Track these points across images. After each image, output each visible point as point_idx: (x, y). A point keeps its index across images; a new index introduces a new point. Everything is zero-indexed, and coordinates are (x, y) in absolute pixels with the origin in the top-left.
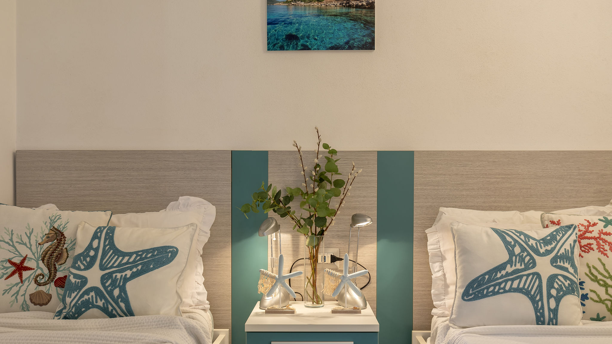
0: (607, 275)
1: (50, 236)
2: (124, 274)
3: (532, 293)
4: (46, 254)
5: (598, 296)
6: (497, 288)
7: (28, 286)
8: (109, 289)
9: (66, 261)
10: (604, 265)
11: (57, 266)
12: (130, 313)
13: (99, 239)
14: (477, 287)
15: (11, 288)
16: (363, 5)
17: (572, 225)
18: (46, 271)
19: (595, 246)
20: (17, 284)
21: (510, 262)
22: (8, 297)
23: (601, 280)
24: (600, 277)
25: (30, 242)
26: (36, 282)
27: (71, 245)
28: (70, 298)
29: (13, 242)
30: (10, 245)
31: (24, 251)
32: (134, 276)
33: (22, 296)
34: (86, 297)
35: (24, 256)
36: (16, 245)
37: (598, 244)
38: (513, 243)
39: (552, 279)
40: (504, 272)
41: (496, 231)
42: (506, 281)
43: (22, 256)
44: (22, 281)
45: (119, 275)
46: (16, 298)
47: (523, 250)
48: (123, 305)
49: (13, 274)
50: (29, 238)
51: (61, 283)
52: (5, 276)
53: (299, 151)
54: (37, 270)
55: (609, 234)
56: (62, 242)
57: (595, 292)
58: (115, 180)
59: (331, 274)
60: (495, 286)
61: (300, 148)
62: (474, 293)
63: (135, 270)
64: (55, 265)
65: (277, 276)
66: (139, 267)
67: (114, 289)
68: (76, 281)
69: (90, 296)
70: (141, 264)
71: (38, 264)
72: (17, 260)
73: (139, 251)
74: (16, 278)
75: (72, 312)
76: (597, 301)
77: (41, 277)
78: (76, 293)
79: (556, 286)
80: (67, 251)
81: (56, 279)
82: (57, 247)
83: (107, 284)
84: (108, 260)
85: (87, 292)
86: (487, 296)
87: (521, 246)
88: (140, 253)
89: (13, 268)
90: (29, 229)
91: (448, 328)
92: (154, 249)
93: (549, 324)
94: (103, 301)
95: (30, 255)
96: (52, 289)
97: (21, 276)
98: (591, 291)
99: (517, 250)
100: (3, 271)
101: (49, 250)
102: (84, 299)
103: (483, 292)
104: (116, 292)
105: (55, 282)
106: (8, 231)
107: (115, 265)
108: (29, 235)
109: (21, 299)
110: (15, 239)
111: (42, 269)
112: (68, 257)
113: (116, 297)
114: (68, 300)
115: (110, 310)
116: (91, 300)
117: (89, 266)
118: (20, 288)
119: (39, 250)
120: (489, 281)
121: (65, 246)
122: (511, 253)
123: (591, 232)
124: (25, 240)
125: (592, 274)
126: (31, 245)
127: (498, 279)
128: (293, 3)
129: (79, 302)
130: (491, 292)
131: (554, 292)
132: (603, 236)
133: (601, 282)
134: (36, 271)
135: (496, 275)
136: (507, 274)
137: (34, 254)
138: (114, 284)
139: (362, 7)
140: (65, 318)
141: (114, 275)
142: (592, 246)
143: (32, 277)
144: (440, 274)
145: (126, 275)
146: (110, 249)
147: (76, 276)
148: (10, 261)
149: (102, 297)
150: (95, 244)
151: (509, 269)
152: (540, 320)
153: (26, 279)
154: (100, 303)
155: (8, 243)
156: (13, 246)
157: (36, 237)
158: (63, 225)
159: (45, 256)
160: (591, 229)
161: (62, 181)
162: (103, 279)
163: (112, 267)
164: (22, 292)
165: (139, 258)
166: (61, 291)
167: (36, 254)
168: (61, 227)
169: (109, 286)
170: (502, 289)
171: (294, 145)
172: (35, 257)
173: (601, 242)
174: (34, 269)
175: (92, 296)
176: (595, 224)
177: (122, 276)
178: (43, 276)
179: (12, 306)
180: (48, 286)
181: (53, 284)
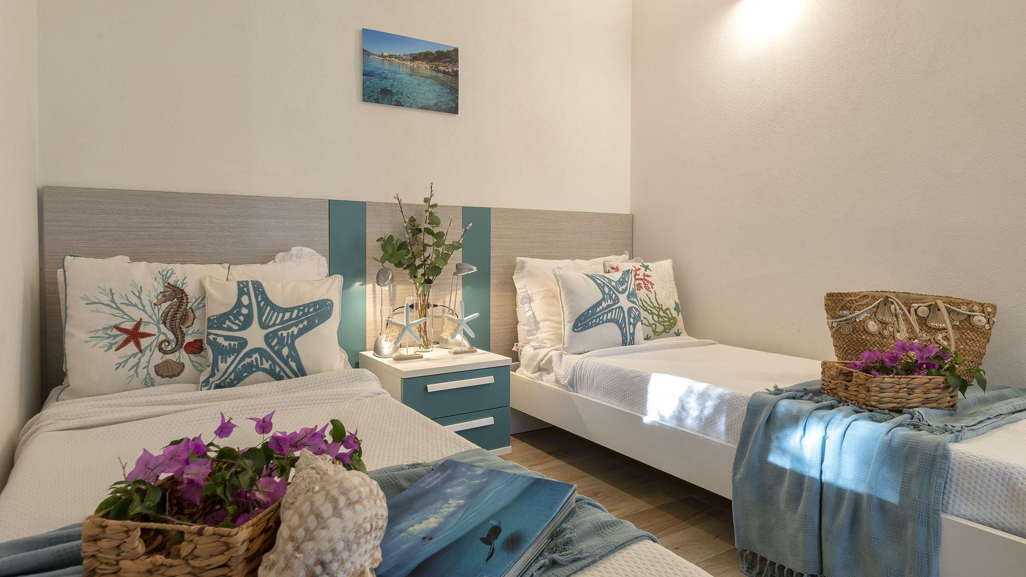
0: (652, 306)
1: (167, 294)
2: (290, 331)
3: (620, 322)
4: (167, 316)
5: (648, 322)
6: (598, 320)
7: (151, 356)
8: (276, 348)
9: (193, 323)
10: (650, 299)
11: (184, 330)
12: (301, 372)
13: (248, 294)
14: (584, 321)
15: (126, 361)
16: (449, 71)
17: (629, 270)
18: (171, 336)
19: (643, 285)
20: (135, 355)
21: (603, 299)
22: (124, 372)
24: (648, 308)
25: (141, 303)
26: (161, 350)
27: (196, 304)
28: (226, 363)
29: (116, 304)
30: (112, 307)
31: (137, 314)
32: (301, 332)
33: (143, 368)
34: (248, 360)
35: (138, 320)
36: (122, 307)
37: (645, 284)
38: (602, 285)
39: (630, 309)
40: (601, 308)
41: (587, 275)
42: (603, 314)
43: (134, 320)
44: (141, 351)
45: (285, 333)
46: (136, 371)
47: (610, 290)
48: (293, 365)
49: (125, 343)
50: (139, 297)
51: (196, 348)
52: (115, 347)
53: (400, 203)
54: (159, 336)
55: (649, 276)
56: (185, 301)
57: (646, 319)
59: (451, 319)
60: (596, 318)
61: (401, 200)
62: (582, 326)
63: (301, 326)
64: (180, 328)
65: (405, 324)
66: (305, 323)
67: (282, 348)
68: (230, 344)
69: (253, 359)
70: (306, 319)
71: (159, 328)
72: (129, 326)
73: (300, 306)
74: (131, 348)
75: (230, 379)
76: (647, 326)
77: (167, 344)
78: (233, 357)
79: (632, 316)
80: (193, 312)
81: (185, 344)
82: (179, 308)
83: (273, 344)
84: (267, 317)
85: (248, 355)
86: (591, 327)
87: (608, 287)
88: (301, 308)
89: (124, 336)
90: (136, 287)
91: (561, 356)
92: (314, 304)
93: (629, 345)
94: (270, 362)
95: (146, 318)
96: (182, 356)
97: (138, 345)
98: (644, 318)
99: (607, 290)
100: (110, 340)
101: (169, 312)
102: (245, 362)
103: (589, 324)
104: (285, 351)
105: (185, 349)
106: (105, 290)
107: (277, 322)
108: (138, 295)
109: (142, 373)
110: (118, 300)
111: (165, 334)
112: (194, 318)
113: (285, 357)
114: (222, 366)
115: (277, 372)
116: (255, 363)
117: (244, 326)
118: (140, 359)
119: (156, 312)
120: (593, 314)
121: (190, 305)
122: (603, 292)
123: (638, 275)
124: (135, 300)
125: (644, 306)
126: (144, 307)
127: (598, 313)
128: (388, 59)
129: (240, 367)
130: (595, 323)
131: (632, 320)
132: (646, 278)
133: (649, 311)
134: (158, 338)
135: (596, 310)
136: (604, 309)
137: (150, 317)
138: (281, 343)
139: (448, 73)
140: (218, 387)
141: (280, 333)
142: (641, 285)
143: (154, 344)
144: (530, 313)
145: (292, 332)
146: (268, 305)
148: (117, 327)
149: (269, 358)
150: (245, 300)
151: (604, 305)
152: (624, 343)
153: (146, 348)
154: (266, 365)
155: (108, 305)
156: (118, 308)
157: (149, 296)
158: (181, 280)
159: (165, 319)
160: (638, 272)
162: (267, 338)
163: (274, 325)
164: (143, 363)
165: (301, 313)
167: (154, 317)
168: (179, 282)
169: (275, 345)
170: (601, 320)
171: (395, 197)
172: (154, 321)
173: (646, 282)
174: (155, 335)
175: (256, 359)
176: (639, 269)
177: (288, 333)
178: (169, 343)
179: (130, 382)
180: (177, 354)
181: (182, 351)
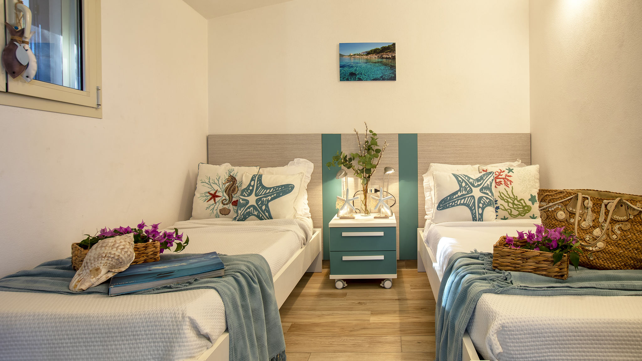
0: (509, 197)
1: (229, 179)
2: (267, 198)
3: (470, 206)
4: (227, 189)
5: (504, 207)
6: (454, 203)
7: (218, 205)
8: (260, 206)
9: (237, 192)
10: (507, 192)
11: (233, 195)
12: (270, 217)
13: (254, 181)
14: (444, 203)
15: (210, 206)
16: (389, 57)
17: (492, 172)
18: (227, 198)
19: (503, 183)
20: (213, 204)
21: (460, 190)
22: (209, 211)
23: (506, 199)
24: (505, 198)
25: (219, 183)
26: (222, 203)
27: (239, 184)
28: (241, 210)
29: (210, 183)
30: (208, 184)
31: (216, 187)
32: (273, 199)
33: (215, 210)
34: (248, 210)
35: (216, 190)
36: (212, 184)
37: (505, 181)
38: (462, 181)
39: (480, 198)
40: (457, 196)
41: (454, 175)
42: (458, 200)
43: (215, 190)
44: (215, 203)
45: (265, 199)
46: (213, 211)
47: (467, 184)
48: (267, 214)
49: (211, 199)
50: (218, 181)
51: (235, 203)
52: (207, 200)
53: (357, 134)
54: (223, 197)
55: (510, 176)
56: (235, 183)
57: (502, 205)
58: (260, 150)
59: (374, 198)
60: (452, 202)
61: (358, 132)
62: (443, 206)
63: (273, 196)
64: (232, 194)
65: (346, 200)
66: (275, 195)
67: (262, 206)
68: (243, 202)
69: (250, 210)
70: (275, 193)
71: (223, 194)
72: (213, 192)
73: (275, 187)
74: (212, 201)
75: (242, 218)
76: (503, 210)
77: (225, 201)
78: (243, 208)
79: (482, 202)
80: (238, 188)
81: (232, 201)
82: (233, 185)
83: (259, 204)
84: (259, 191)
85: (249, 208)
86: (448, 207)
87: (465, 182)
88: (275, 188)
89: (211, 196)
90: (218, 176)
91: (430, 224)
92: (282, 186)
93: (479, 221)
94: (257, 212)
95: (219, 190)
96: (230, 207)
97: (215, 200)
98: (501, 205)
99: (464, 184)
100: (206, 198)
101: (228, 187)
102: (247, 211)
103: (447, 206)
104: (264, 207)
105: (232, 203)
106: (207, 177)
107: (263, 194)
108: (218, 179)
109: (215, 212)
110: (211, 181)
111: (225, 197)
112: (238, 190)
113: (263, 210)
114: (239, 212)
115: (261, 217)
116: (251, 212)
117: (249, 195)
118: (214, 206)
119: (223, 187)
120: (450, 200)
121: (237, 185)
122: (461, 186)
123: (501, 175)
124: (217, 182)
125: (501, 196)
126: (219, 185)
127: (454, 199)
128: (353, 56)
129: (245, 213)
130: (451, 205)
131: (481, 205)
132: (507, 177)
133: (506, 200)
134: (222, 198)
135: (453, 197)
136: (459, 196)
137: (221, 189)
138: (262, 204)
139: (389, 58)
140: (238, 221)
141: (262, 199)
142: (502, 182)
143: (220, 200)
145: (268, 199)
146: (260, 185)
147: (243, 200)
148: (209, 193)
149: (257, 210)
150: (252, 183)
151: (459, 194)
152: (474, 219)
153: (218, 202)
154: (256, 213)
155: (207, 183)
156: (210, 185)
157: (222, 180)
158: (235, 174)
159: (226, 190)
160: (501, 174)
161: (233, 151)
162: (257, 201)
163: (261, 195)
164: (215, 209)
165: (275, 190)
166: (235, 208)
167: (222, 189)
168: (234, 175)
169: (260, 204)
170: (456, 204)
171: (354, 131)
172: (222, 191)
173: (506, 180)
174: (221, 197)
175: (252, 210)
176: (504, 171)
177: (266, 199)
178: (226, 200)
179: (210, 215)
180: (228, 205)
181: (231, 204)
